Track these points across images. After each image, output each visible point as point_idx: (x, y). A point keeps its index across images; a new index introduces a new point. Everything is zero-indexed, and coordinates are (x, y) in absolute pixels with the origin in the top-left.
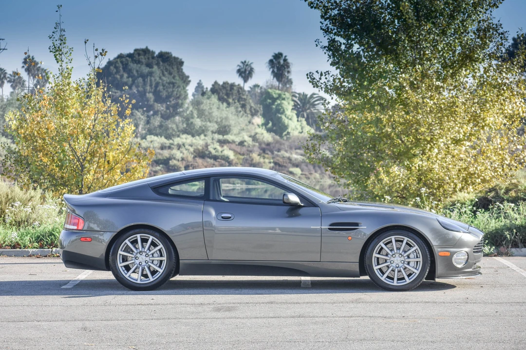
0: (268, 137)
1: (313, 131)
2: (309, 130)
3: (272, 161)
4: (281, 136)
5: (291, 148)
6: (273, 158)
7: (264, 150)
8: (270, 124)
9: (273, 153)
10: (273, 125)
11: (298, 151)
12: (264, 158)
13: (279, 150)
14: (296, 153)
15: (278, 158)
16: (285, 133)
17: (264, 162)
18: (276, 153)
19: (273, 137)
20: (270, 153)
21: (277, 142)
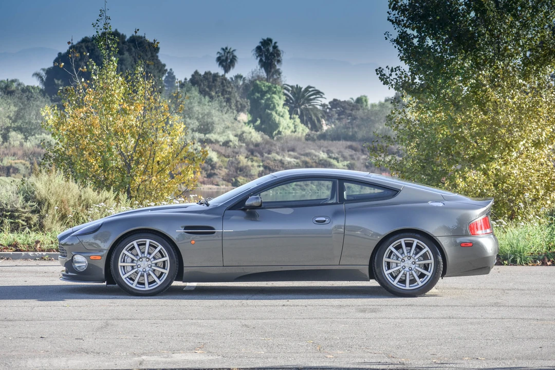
0: (256, 136)
1: (307, 131)
2: (303, 130)
3: (261, 164)
4: (272, 137)
5: (283, 150)
6: (263, 161)
7: (252, 152)
8: (258, 122)
9: (262, 155)
10: (262, 123)
11: (292, 153)
12: (252, 160)
13: (269, 152)
14: (290, 156)
15: (268, 161)
16: (275, 132)
17: (253, 166)
18: (266, 155)
19: (262, 137)
20: (259, 155)
21: (267, 142)
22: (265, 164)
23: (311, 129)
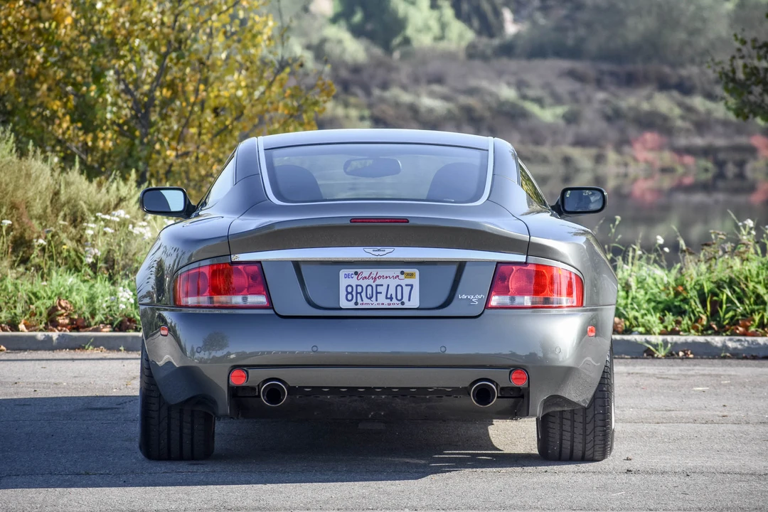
0: (353, 49)
1: (470, 35)
2: (460, 34)
3: (366, 113)
4: (388, 49)
5: (416, 80)
6: (370, 106)
7: (346, 86)
8: (358, 17)
9: (368, 92)
10: (367, 17)
11: (436, 88)
12: (346, 105)
13: (385, 86)
14: (432, 95)
15: (384, 107)
16: (397, 40)
17: (347, 117)
18: (377, 92)
19: (367, 50)
20: (359, 92)
21: (379, 64)
22: (377, 112)
23: (479, 33)
